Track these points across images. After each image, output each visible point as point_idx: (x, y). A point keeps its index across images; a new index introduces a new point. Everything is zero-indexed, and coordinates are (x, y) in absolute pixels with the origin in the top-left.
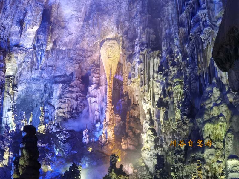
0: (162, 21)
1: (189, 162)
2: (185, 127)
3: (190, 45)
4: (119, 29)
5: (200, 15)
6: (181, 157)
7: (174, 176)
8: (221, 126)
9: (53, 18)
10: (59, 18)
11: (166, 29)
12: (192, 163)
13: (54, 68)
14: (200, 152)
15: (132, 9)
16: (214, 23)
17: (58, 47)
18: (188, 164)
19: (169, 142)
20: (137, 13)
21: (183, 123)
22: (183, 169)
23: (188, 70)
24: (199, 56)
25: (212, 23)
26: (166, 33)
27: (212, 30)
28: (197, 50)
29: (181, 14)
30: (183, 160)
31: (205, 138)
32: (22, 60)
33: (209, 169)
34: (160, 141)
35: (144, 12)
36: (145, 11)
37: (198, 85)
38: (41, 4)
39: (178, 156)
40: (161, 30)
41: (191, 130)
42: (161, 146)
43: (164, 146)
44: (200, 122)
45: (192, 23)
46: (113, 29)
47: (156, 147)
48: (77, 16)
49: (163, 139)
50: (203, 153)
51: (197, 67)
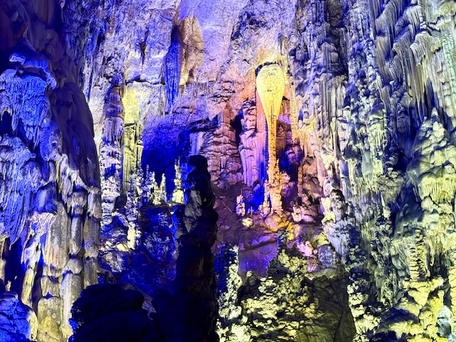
0: (346, 31)
1: (400, 235)
2: (391, 184)
3: (394, 62)
4: (283, 47)
5: (410, 16)
6: (387, 229)
7: (376, 256)
8: (447, 179)
9: (186, 38)
10: (195, 38)
11: (353, 43)
12: (404, 236)
13: (191, 110)
14: (416, 220)
15: (301, 17)
16: (431, 25)
17: (195, 80)
18: (398, 238)
19: (364, 209)
20: (308, 23)
21: (387, 178)
22: (389, 246)
23: (391, 100)
24: (408, 77)
25: (428, 26)
26: (354, 49)
27: (430, 36)
28: (405, 69)
29: (378, 16)
30: (390, 232)
31: (422, 198)
32: (147, 101)
33: (430, 244)
34: (349, 209)
35: (319, 21)
36: (320, 19)
37: (409, 121)
38: (168, 17)
39: (381, 226)
40: (345, 45)
41: (400, 188)
42: (352, 215)
43: (357, 215)
44: (414, 176)
45: (397, 28)
46: (273, 48)
47: (344, 217)
48: (221, 32)
49: (355, 205)
50: (420, 220)
51: (406, 93)
